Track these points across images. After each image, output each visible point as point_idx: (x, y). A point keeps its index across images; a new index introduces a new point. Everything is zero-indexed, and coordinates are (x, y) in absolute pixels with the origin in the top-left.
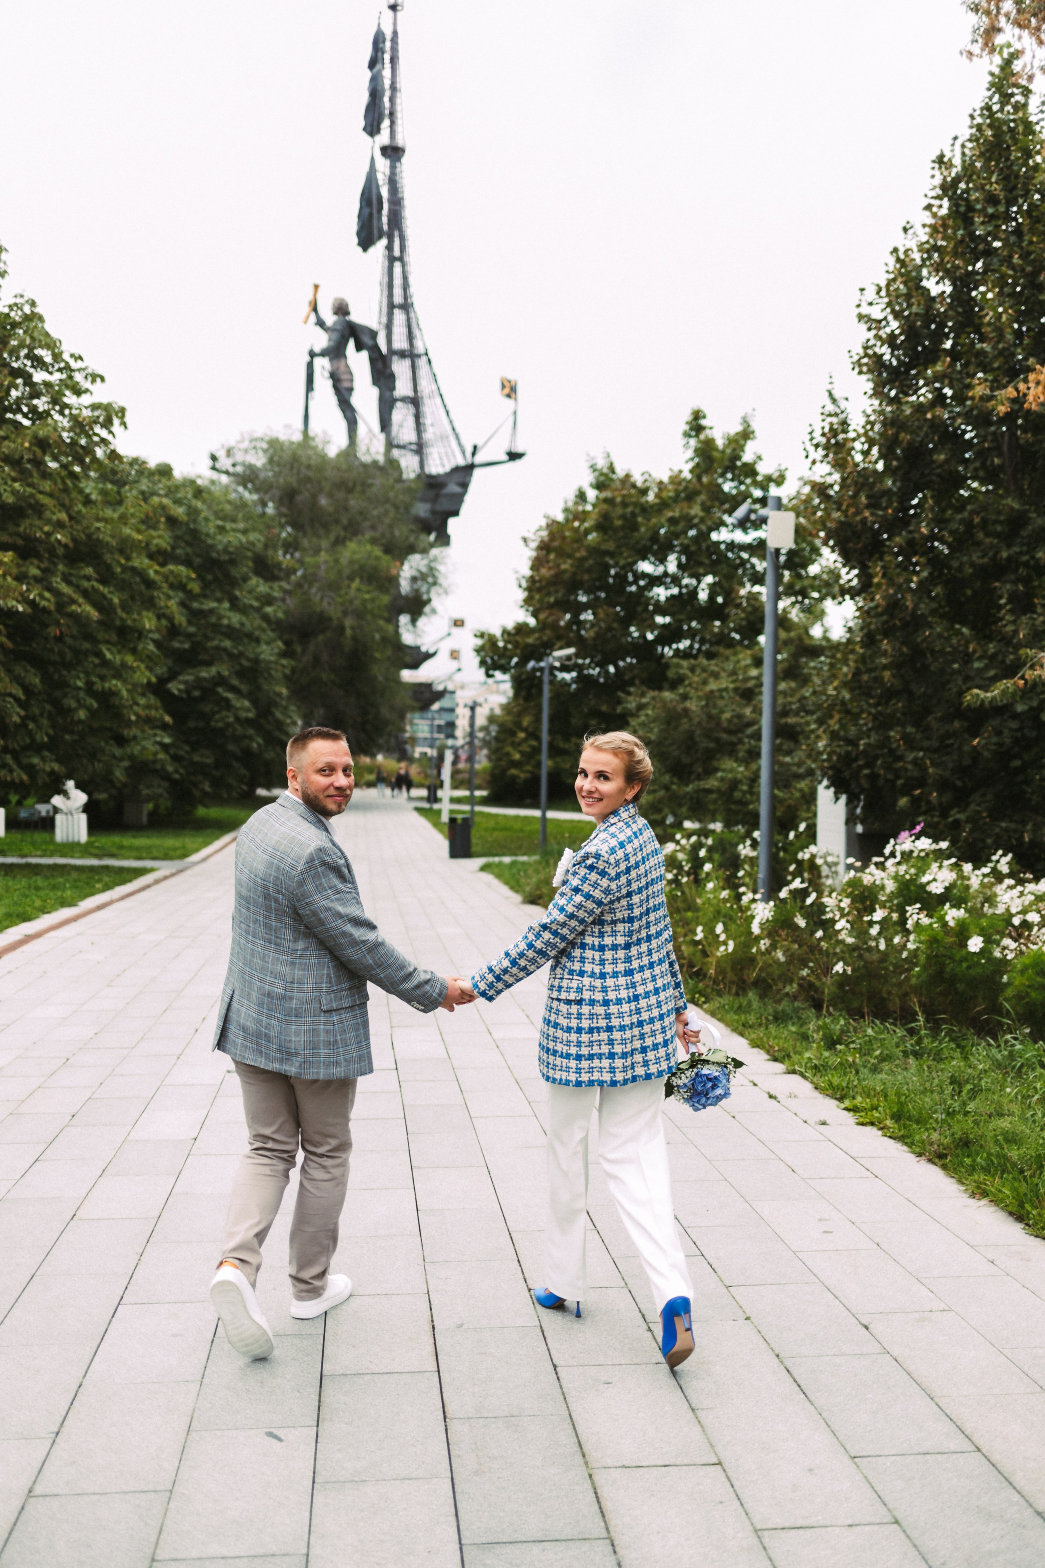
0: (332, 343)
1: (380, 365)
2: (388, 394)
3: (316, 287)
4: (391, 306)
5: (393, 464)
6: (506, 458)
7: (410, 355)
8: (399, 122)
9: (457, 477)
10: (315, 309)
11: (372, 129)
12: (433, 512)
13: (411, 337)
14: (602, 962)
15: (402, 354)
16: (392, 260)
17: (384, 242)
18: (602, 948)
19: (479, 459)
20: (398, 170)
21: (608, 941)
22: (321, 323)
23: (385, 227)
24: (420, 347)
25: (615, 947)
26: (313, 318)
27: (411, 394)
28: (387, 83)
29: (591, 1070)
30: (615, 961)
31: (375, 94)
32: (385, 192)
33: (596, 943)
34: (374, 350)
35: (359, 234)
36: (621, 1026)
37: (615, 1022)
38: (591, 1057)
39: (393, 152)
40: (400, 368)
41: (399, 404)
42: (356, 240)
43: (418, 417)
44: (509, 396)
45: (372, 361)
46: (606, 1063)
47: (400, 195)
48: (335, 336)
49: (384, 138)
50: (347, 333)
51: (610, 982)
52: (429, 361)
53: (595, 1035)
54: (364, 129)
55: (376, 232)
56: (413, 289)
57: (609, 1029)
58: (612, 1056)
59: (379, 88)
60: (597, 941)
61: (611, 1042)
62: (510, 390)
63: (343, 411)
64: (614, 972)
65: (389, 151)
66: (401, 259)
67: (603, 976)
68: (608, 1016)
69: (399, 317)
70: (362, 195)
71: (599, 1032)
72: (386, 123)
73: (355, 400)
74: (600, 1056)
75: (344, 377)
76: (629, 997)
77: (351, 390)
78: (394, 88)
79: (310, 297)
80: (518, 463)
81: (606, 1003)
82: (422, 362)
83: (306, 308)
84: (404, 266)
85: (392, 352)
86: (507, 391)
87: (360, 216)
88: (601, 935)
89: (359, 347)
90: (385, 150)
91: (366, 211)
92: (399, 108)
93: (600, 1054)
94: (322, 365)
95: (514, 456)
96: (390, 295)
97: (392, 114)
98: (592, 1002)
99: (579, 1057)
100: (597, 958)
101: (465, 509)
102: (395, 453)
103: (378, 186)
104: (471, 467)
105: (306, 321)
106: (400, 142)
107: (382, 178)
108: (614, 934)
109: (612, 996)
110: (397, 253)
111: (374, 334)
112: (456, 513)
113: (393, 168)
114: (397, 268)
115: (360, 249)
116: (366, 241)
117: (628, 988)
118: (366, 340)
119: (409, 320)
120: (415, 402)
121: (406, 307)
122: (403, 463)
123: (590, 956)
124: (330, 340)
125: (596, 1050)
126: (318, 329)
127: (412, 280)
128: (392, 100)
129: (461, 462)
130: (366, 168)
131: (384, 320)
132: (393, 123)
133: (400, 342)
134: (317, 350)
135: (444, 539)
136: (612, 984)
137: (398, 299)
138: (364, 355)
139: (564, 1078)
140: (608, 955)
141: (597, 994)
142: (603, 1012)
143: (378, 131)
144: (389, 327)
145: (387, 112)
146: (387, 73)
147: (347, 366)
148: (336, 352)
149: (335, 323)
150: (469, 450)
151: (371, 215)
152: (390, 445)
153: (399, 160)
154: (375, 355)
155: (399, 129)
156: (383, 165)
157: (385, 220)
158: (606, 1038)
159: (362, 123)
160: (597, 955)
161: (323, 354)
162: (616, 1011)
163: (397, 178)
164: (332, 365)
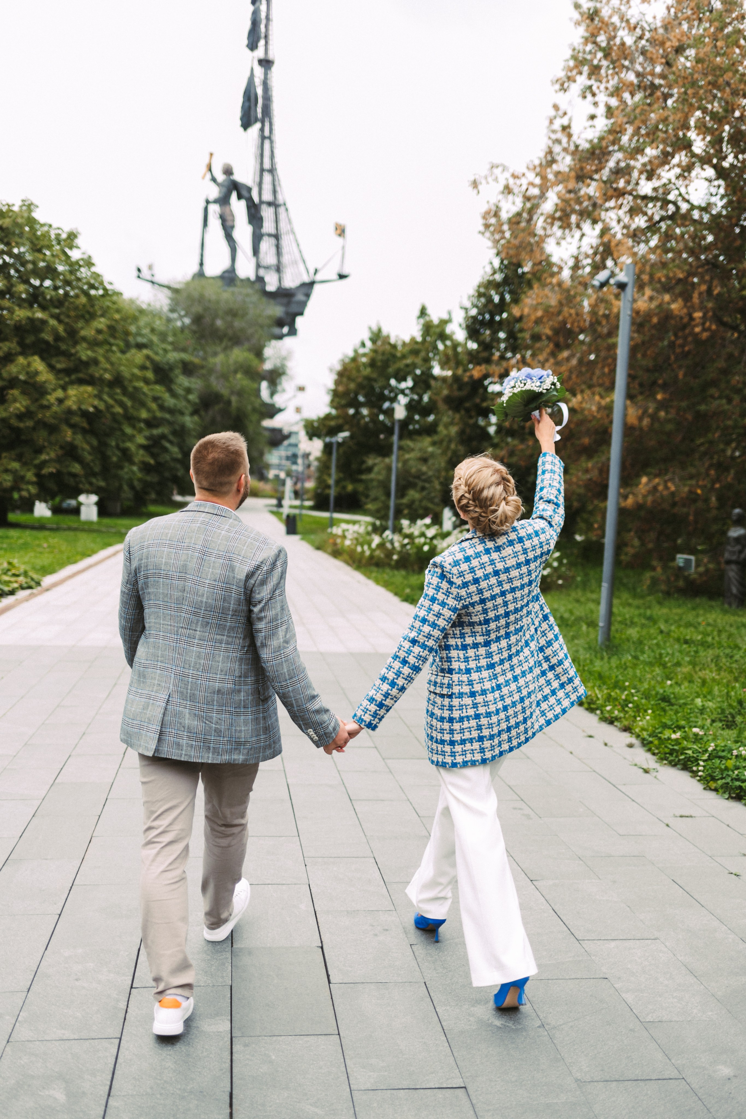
0: (221, 195)
1: (253, 210)
2: (257, 231)
3: (211, 154)
4: (262, 170)
5: (260, 280)
6: (337, 277)
7: (274, 204)
8: (270, 42)
9: (304, 290)
10: (210, 170)
11: (252, 46)
12: (287, 313)
13: (275, 192)
14: (466, 660)
15: (269, 204)
16: (263, 138)
17: (258, 126)
18: (465, 647)
19: (319, 277)
20: (269, 76)
21: (469, 640)
22: (214, 180)
23: (260, 115)
24: (280, 199)
25: (476, 646)
26: (208, 176)
27: (273, 231)
28: (263, 15)
29: (464, 753)
30: (477, 658)
31: (255, 23)
32: (260, 91)
33: (459, 644)
34: (250, 201)
35: (241, 119)
36: (487, 713)
37: (482, 710)
38: (463, 742)
39: (266, 63)
40: (267, 213)
41: (265, 239)
42: (239, 123)
43: (278, 247)
44: (340, 235)
45: (249, 208)
46: (476, 745)
47: (270, 93)
48: (224, 190)
49: (260, 52)
50: (232, 187)
51: (475, 676)
52: (287, 210)
53: (466, 723)
54: (247, 46)
55: (253, 119)
56: (278, 159)
57: (477, 716)
58: (481, 739)
59: (258, 19)
60: (459, 642)
61: (479, 728)
62: (341, 231)
63: (228, 241)
64: (477, 667)
65: (264, 63)
66: (269, 138)
67: (468, 671)
68: (475, 706)
69: (267, 178)
70: (245, 93)
71: (468, 720)
72: (262, 43)
73: (236, 234)
74: (471, 741)
75: (229, 218)
76: (493, 688)
77: (233, 227)
78: (268, 18)
79: (206, 161)
80: (344, 281)
81: (473, 694)
82: (281, 210)
83: (204, 169)
84: (272, 142)
85: (261, 202)
86: (339, 232)
87: (243, 107)
88: (463, 636)
89: (240, 197)
90: (261, 62)
91: (247, 104)
92: (270, 32)
93: (471, 739)
94: (214, 209)
95: (342, 277)
96: (262, 163)
97: (266, 37)
98: (461, 695)
99: (452, 743)
100: (462, 656)
101: (307, 311)
102: (262, 272)
103: (255, 87)
104: (312, 284)
105: (204, 177)
106: (271, 57)
107: (258, 81)
108: (474, 634)
109: (477, 688)
110: (267, 133)
111: (249, 190)
112: (301, 314)
113: (266, 74)
114: (267, 144)
115: (242, 129)
116: (246, 123)
117: (490, 680)
118: (244, 193)
119: (274, 181)
120: (277, 237)
121: (272, 171)
122: (267, 279)
123: (456, 655)
124: (220, 192)
125: (467, 736)
126: (212, 184)
127: (277, 152)
128: (267, 26)
129: (306, 279)
130: (248, 74)
131: (257, 179)
132: (267, 43)
133: (267, 196)
134: (211, 198)
135: (293, 332)
136: (477, 678)
137: (267, 165)
138: (243, 203)
139: (440, 760)
140: (471, 652)
141: (464, 687)
142: (470, 702)
143: (257, 47)
144: (260, 184)
145: (263, 35)
146: (263, 7)
147: (231, 211)
148: (224, 201)
149: (224, 181)
150: (312, 271)
151: (250, 107)
152: (258, 266)
153: (270, 68)
154: (250, 204)
155: (270, 47)
156: (259, 72)
157: (259, 110)
158: (475, 724)
159: (246, 42)
160: (461, 653)
161: (215, 201)
162: (481, 700)
163: (268, 82)
164: (221, 209)
